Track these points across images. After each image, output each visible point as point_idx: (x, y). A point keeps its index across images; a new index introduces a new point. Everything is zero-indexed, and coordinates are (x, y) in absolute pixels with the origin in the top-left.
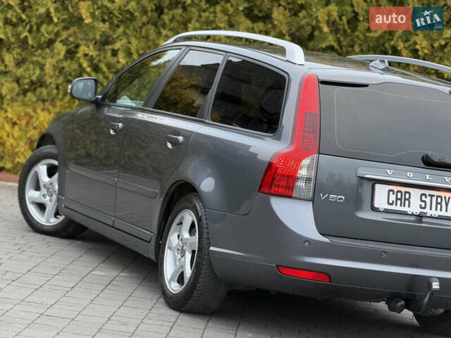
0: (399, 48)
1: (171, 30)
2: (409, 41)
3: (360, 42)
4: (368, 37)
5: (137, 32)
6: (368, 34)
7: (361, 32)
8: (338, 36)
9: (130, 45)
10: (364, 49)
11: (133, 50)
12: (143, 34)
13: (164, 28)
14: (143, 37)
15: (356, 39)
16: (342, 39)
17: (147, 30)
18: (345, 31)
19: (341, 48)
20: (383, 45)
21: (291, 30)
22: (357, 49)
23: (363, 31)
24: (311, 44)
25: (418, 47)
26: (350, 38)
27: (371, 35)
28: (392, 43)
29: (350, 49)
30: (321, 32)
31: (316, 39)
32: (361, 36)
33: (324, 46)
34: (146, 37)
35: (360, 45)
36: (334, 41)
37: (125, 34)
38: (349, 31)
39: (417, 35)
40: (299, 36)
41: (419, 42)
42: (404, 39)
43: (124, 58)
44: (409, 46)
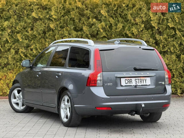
0: (127, 33)
1: (49, 39)
2: (130, 30)
3: (114, 33)
4: (117, 31)
5: (38, 41)
6: (116, 30)
7: (114, 30)
8: (106, 32)
9: (36, 46)
10: (116, 35)
11: (38, 48)
12: (40, 42)
13: (47, 39)
14: (41, 43)
15: (113, 32)
16: (108, 33)
17: (41, 40)
18: (108, 30)
19: (108, 36)
20: (122, 33)
21: (90, 33)
22: (113, 36)
23: (114, 29)
24: (98, 37)
25: (133, 32)
26: (110, 32)
27: (117, 30)
28: (125, 32)
29: (111, 36)
30: (100, 32)
31: (99, 34)
32: (114, 31)
33: (102, 37)
34: (42, 43)
35: (114, 34)
36: (105, 34)
37: (34, 43)
38: (110, 30)
39: (133, 28)
40: (93, 34)
41: (133, 30)
42: (129, 30)
43: (35, 51)
44: (131, 32)
